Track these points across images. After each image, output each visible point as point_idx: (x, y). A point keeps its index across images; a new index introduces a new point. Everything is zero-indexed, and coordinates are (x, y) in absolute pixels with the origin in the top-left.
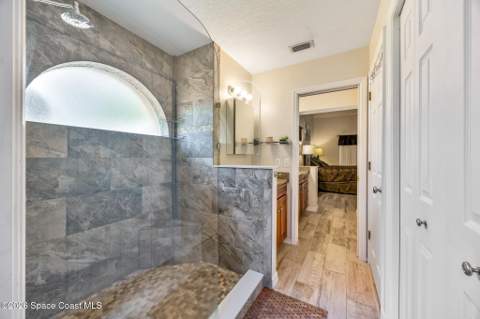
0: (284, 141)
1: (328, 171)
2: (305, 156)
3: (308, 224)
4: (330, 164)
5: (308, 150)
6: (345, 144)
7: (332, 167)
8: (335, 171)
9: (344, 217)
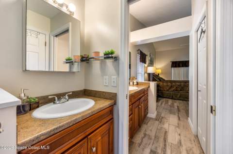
0: (109, 56)
1: (165, 84)
2: (149, 74)
3: (145, 135)
4: (166, 79)
5: (151, 70)
6: (176, 67)
7: (167, 81)
8: (169, 84)
9: (178, 126)
